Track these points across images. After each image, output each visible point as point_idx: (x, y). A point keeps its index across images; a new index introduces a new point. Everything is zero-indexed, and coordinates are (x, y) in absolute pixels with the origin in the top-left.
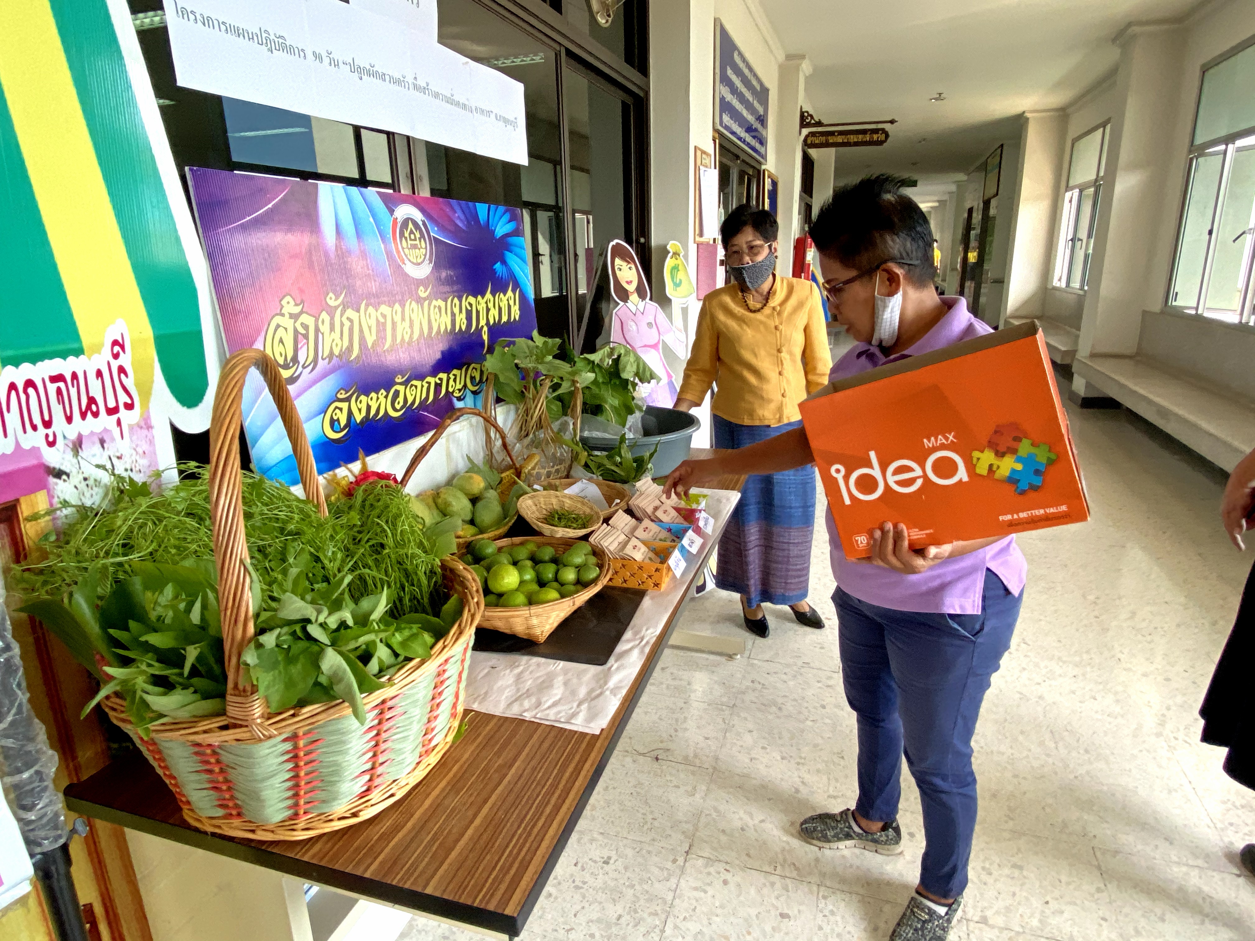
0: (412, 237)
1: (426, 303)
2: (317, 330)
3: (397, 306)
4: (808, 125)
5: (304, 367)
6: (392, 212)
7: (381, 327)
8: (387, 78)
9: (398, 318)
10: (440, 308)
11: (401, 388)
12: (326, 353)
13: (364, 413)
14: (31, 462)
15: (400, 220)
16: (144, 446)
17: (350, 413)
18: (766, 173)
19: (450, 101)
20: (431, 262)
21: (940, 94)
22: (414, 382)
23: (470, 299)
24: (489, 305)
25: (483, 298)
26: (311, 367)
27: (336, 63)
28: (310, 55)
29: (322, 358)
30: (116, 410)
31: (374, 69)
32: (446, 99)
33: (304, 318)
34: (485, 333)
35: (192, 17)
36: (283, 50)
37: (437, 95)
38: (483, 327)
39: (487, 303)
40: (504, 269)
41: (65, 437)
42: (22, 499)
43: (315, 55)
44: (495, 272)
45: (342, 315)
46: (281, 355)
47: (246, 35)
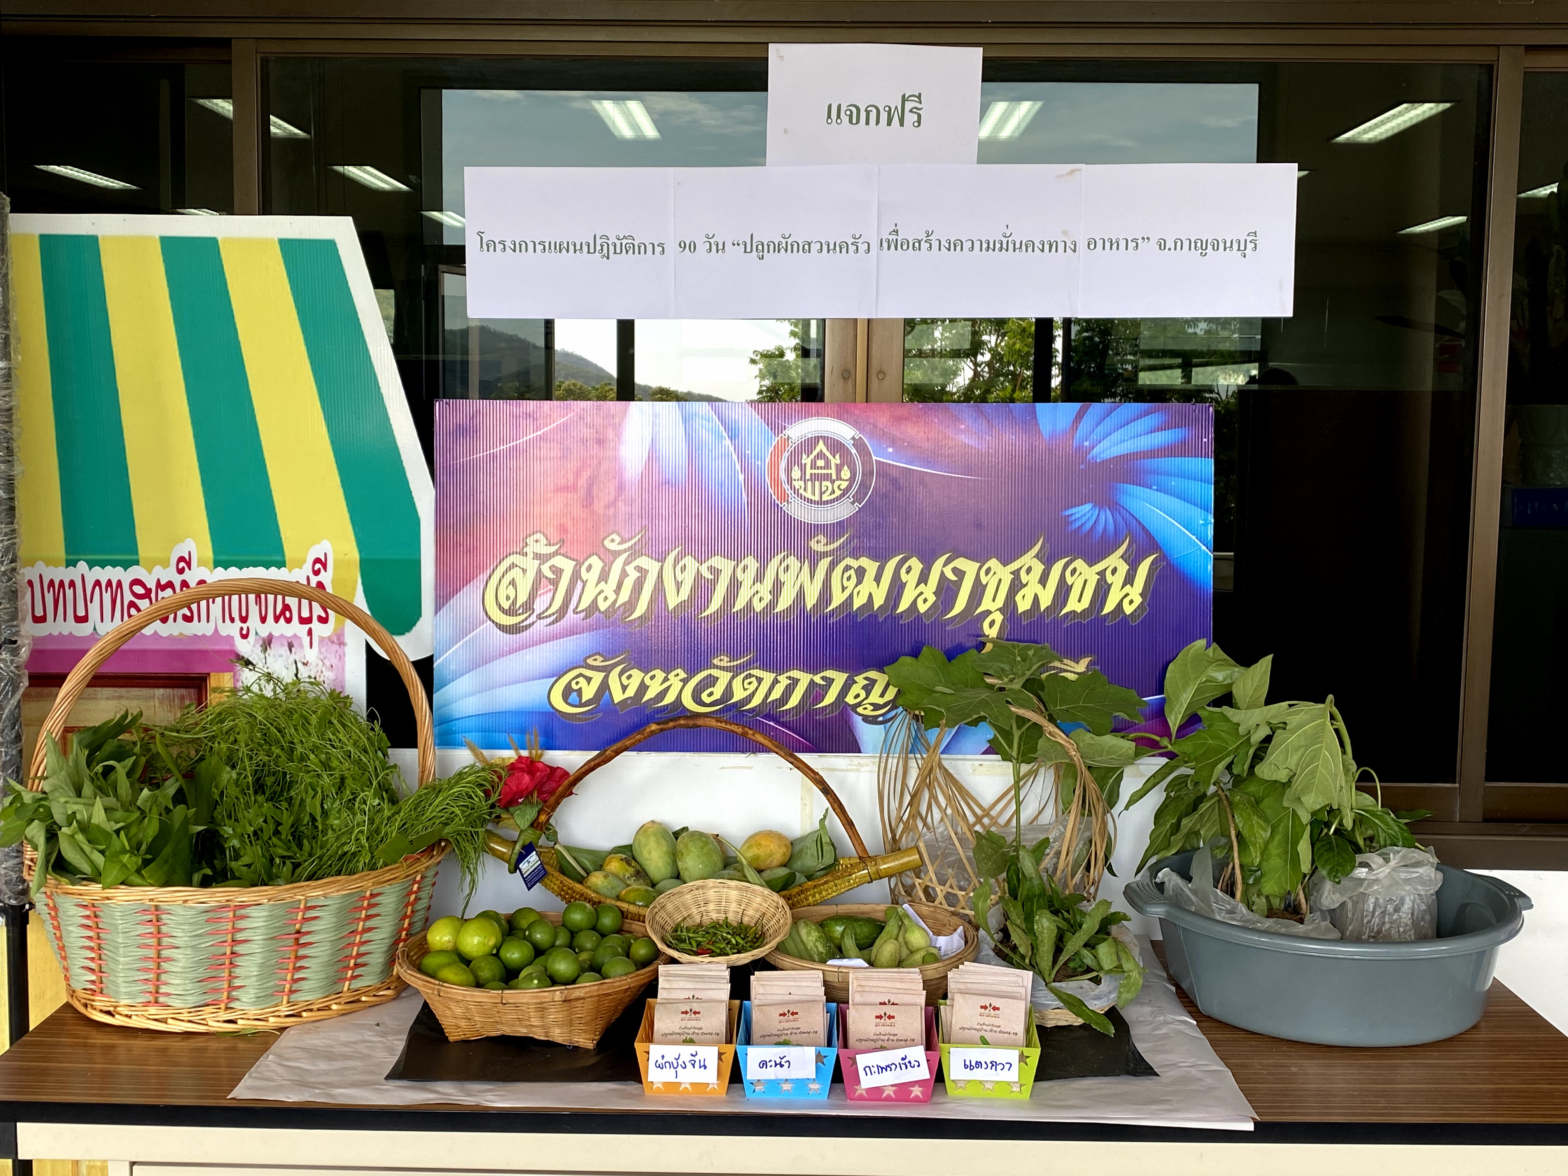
1: (827, 560)
3: (752, 563)
5: (539, 617)
6: (777, 430)
7: (704, 585)
8: (817, 246)
10: (862, 571)
11: (724, 677)
13: (631, 693)
15: (795, 441)
16: (334, 661)
17: (604, 687)
19: (995, 246)
20: (858, 501)
22: (757, 672)
23: (961, 563)
24: (1024, 578)
25: (1005, 564)
26: (552, 618)
27: (720, 247)
28: (672, 247)
29: (575, 612)
30: (308, 620)
31: (790, 241)
32: (985, 246)
33: (559, 561)
34: (992, 624)
35: (499, 247)
36: (627, 252)
37: (955, 245)
38: (988, 613)
39: (1016, 573)
40: (1107, 518)
41: (257, 633)
42: (212, 674)
43: (682, 246)
44: (1067, 521)
45: (627, 563)
46: (508, 598)
47: (571, 248)
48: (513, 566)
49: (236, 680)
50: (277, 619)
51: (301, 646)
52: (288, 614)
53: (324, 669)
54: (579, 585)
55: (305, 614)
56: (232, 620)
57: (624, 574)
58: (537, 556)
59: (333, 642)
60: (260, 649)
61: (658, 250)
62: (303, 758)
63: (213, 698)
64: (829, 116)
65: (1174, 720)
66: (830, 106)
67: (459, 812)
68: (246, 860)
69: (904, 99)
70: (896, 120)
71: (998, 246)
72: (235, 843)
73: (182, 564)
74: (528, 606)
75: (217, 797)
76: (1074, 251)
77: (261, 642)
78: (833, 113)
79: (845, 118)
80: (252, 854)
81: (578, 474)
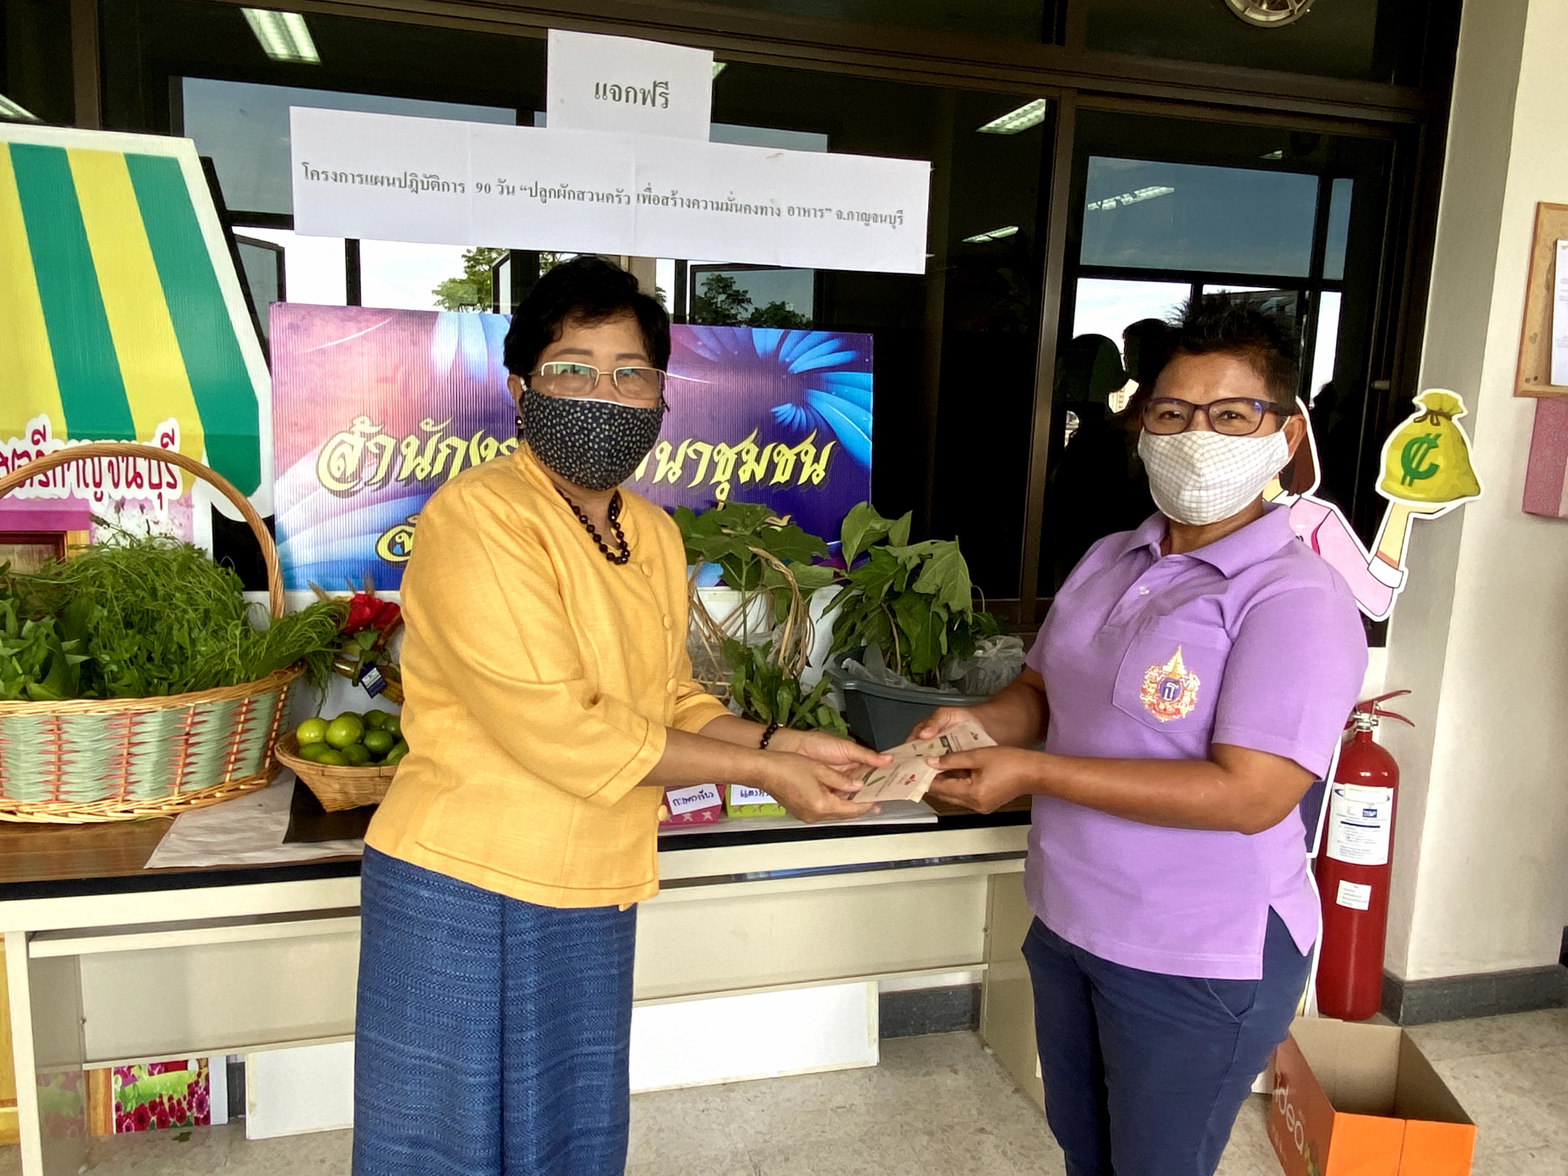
5: (367, 484)
8: (588, 196)
12: (404, 475)
16: (183, 520)
19: (722, 207)
23: (700, 446)
24: (744, 457)
25: (731, 446)
26: (376, 486)
27: (511, 190)
28: (470, 188)
29: (397, 480)
30: (159, 486)
31: (567, 189)
32: (715, 206)
33: (382, 439)
34: (722, 491)
35: (322, 176)
36: (433, 188)
37: (693, 203)
38: (719, 483)
39: (739, 454)
40: (801, 414)
41: (110, 497)
42: (69, 533)
43: (479, 186)
44: (774, 416)
45: (439, 441)
46: (339, 469)
47: (385, 182)
48: (342, 442)
49: (92, 537)
50: (129, 485)
51: (153, 508)
52: (139, 481)
53: (174, 527)
54: (400, 459)
55: (155, 480)
56: (87, 485)
57: (437, 451)
58: (363, 434)
59: (181, 505)
60: (113, 510)
61: (459, 188)
62: (169, 597)
63: (69, 554)
64: (597, 92)
65: (849, 556)
66: (598, 85)
67: (314, 635)
68: (125, 681)
69: (655, 85)
70: (649, 100)
71: (724, 207)
72: (114, 668)
73: (37, 437)
74: (357, 475)
75: (91, 631)
76: (779, 215)
77: (114, 504)
78: (600, 90)
79: (610, 95)
80: (131, 676)
81: (396, 369)
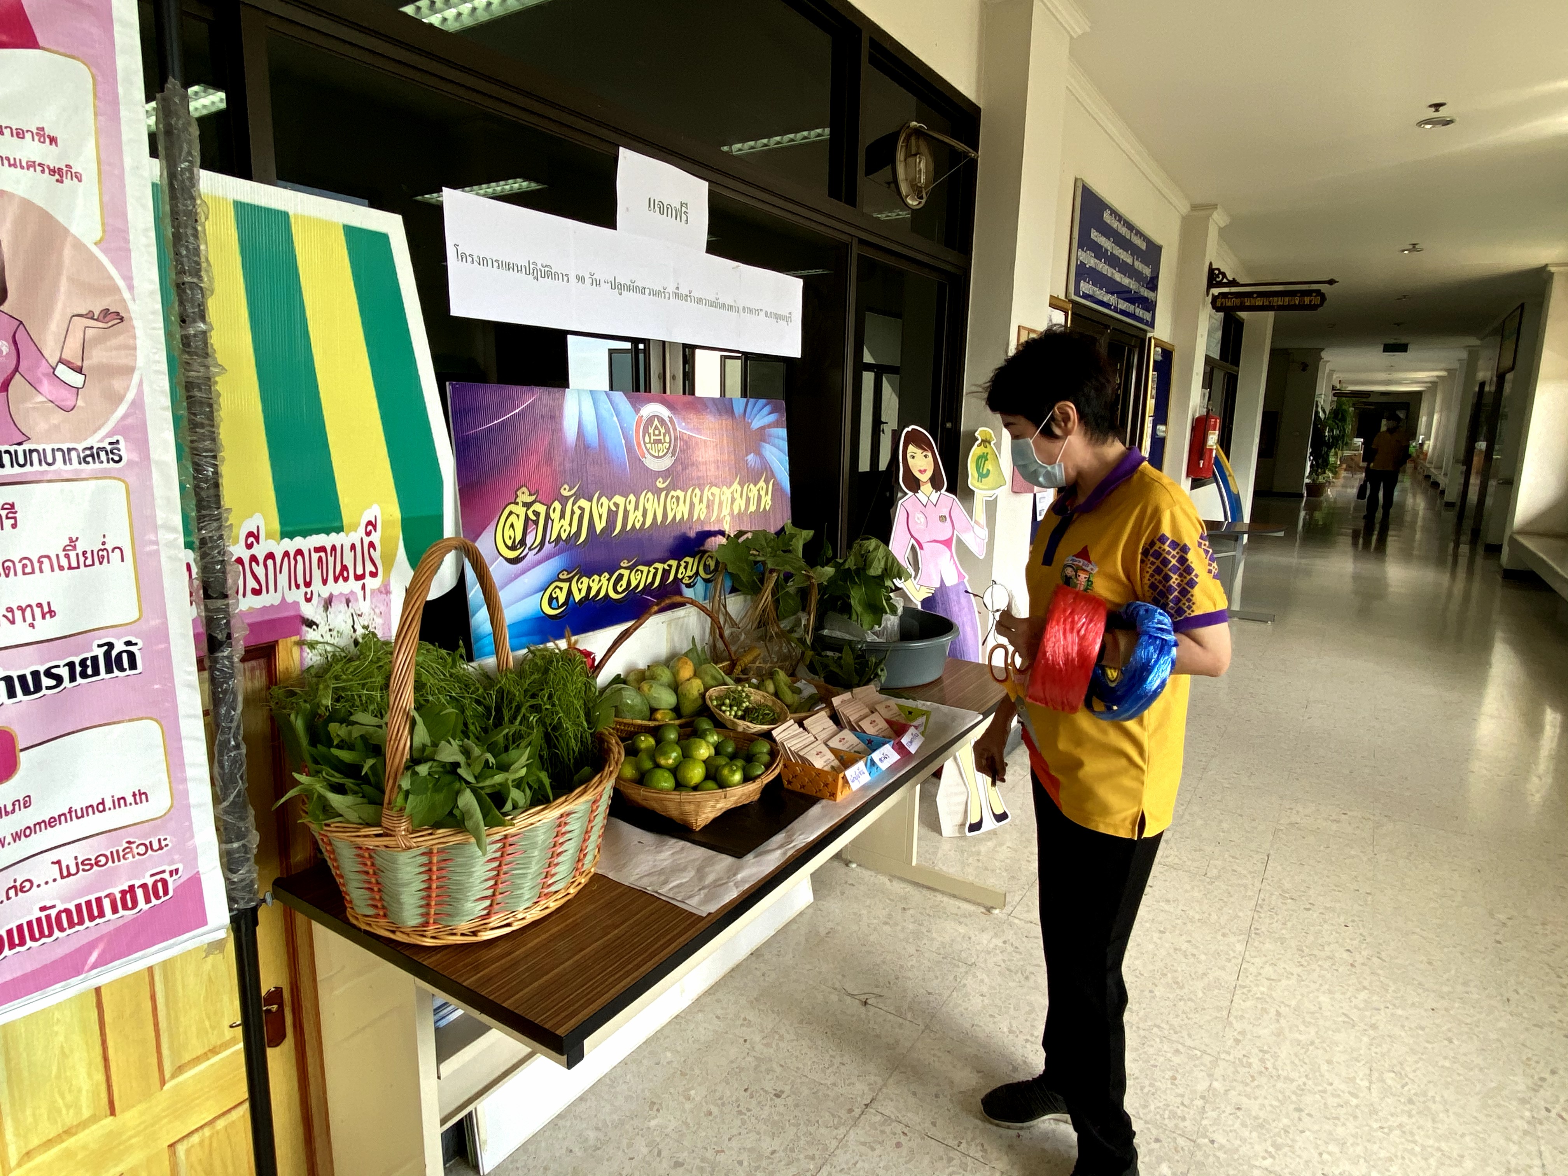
0: (657, 432)
1: (663, 494)
2: (548, 516)
3: (632, 497)
4: (1220, 285)
5: (530, 549)
6: (637, 411)
7: (612, 516)
8: (647, 291)
9: (631, 508)
10: (678, 498)
11: (626, 573)
12: (553, 538)
13: (583, 593)
14: (292, 613)
15: (645, 418)
16: (383, 608)
17: (570, 592)
18: (1153, 341)
19: (713, 304)
20: (673, 455)
21: (1414, 245)
22: (640, 567)
23: (713, 490)
24: (735, 496)
25: (728, 488)
26: (537, 549)
27: (598, 282)
28: (573, 279)
29: (549, 542)
30: (362, 577)
31: (635, 285)
32: (710, 303)
33: (537, 507)
34: (727, 522)
35: (470, 259)
36: (548, 277)
37: (700, 301)
38: (725, 516)
39: (732, 494)
40: (758, 460)
41: (319, 595)
42: (280, 642)
43: (578, 277)
44: (747, 463)
45: (573, 504)
46: (510, 538)
47: (515, 268)
48: (511, 513)
50: (336, 580)
51: (357, 600)
52: (345, 574)
53: (375, 617)
54: (550, 522)
55: (360, 572)
56: (298, 587)
57: (573, 512)
58: (524, 504)
59: (381, 592)
60: (322, 609)
61: (565, 279)
64: (649, 206)
66: (650, 199)
69: (682, 205)
70: (678, 217)
73: (251, 540)
77: (322, 603)
78: (652, 204)
79: (657, 209)
